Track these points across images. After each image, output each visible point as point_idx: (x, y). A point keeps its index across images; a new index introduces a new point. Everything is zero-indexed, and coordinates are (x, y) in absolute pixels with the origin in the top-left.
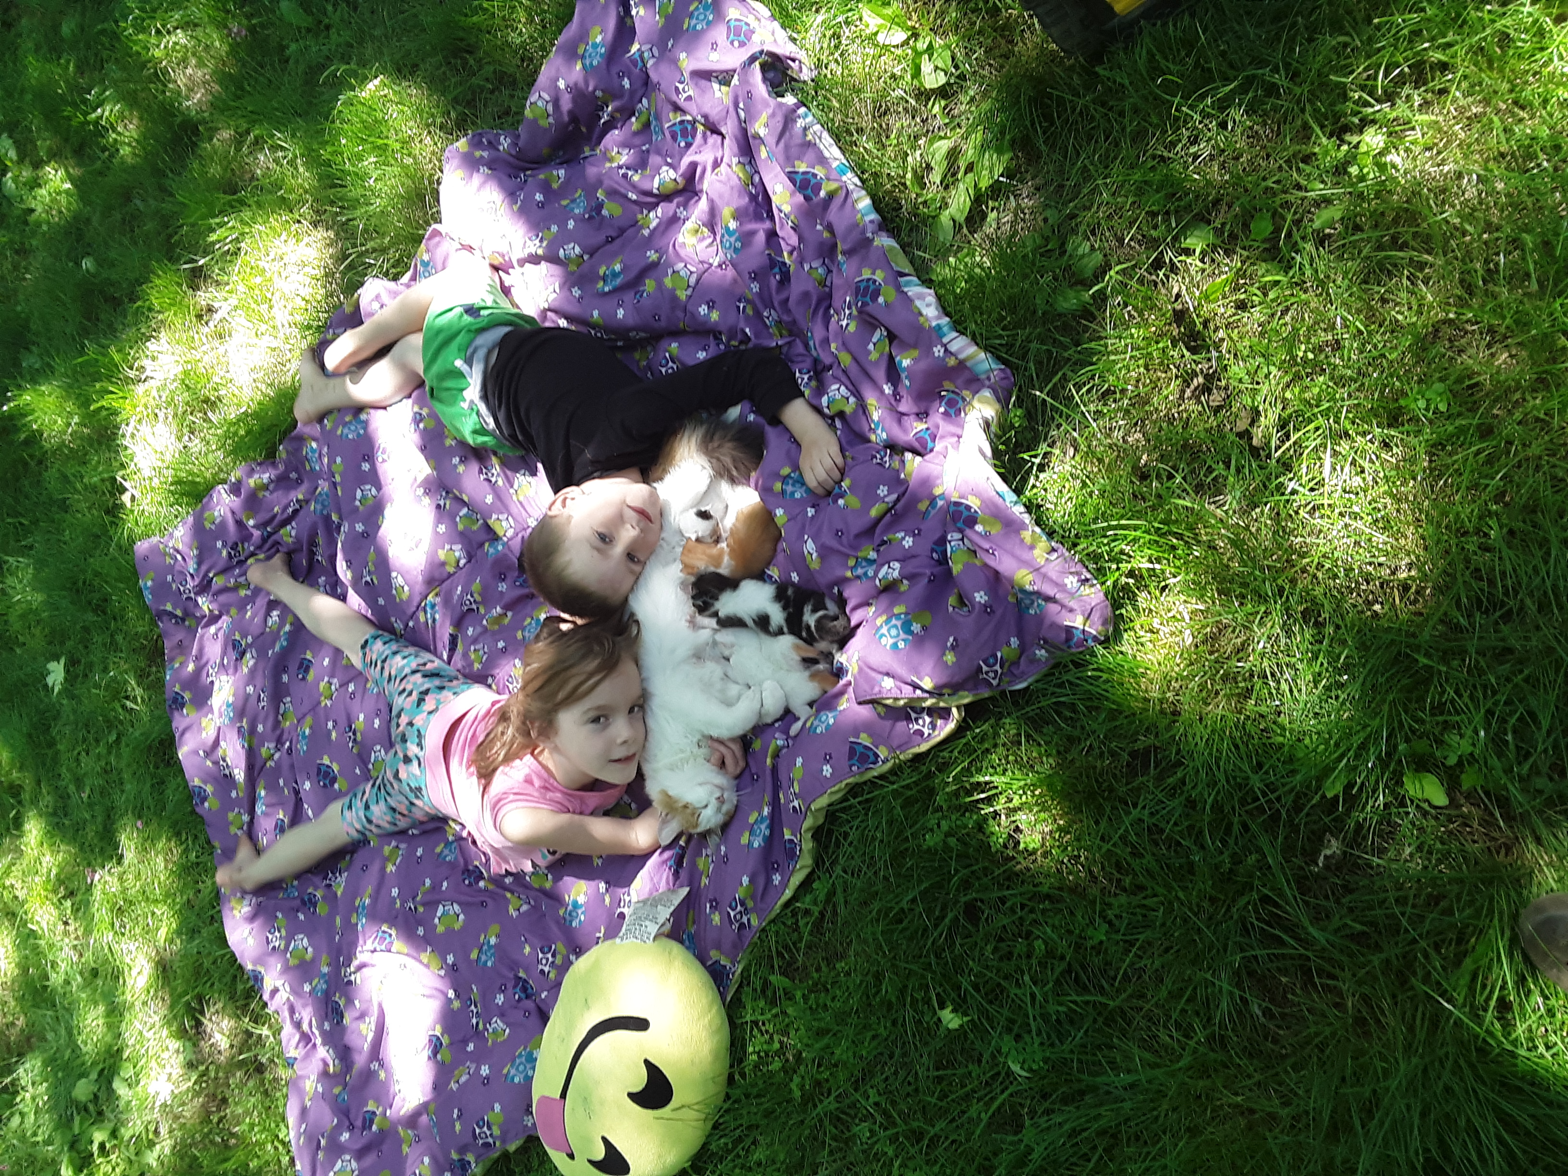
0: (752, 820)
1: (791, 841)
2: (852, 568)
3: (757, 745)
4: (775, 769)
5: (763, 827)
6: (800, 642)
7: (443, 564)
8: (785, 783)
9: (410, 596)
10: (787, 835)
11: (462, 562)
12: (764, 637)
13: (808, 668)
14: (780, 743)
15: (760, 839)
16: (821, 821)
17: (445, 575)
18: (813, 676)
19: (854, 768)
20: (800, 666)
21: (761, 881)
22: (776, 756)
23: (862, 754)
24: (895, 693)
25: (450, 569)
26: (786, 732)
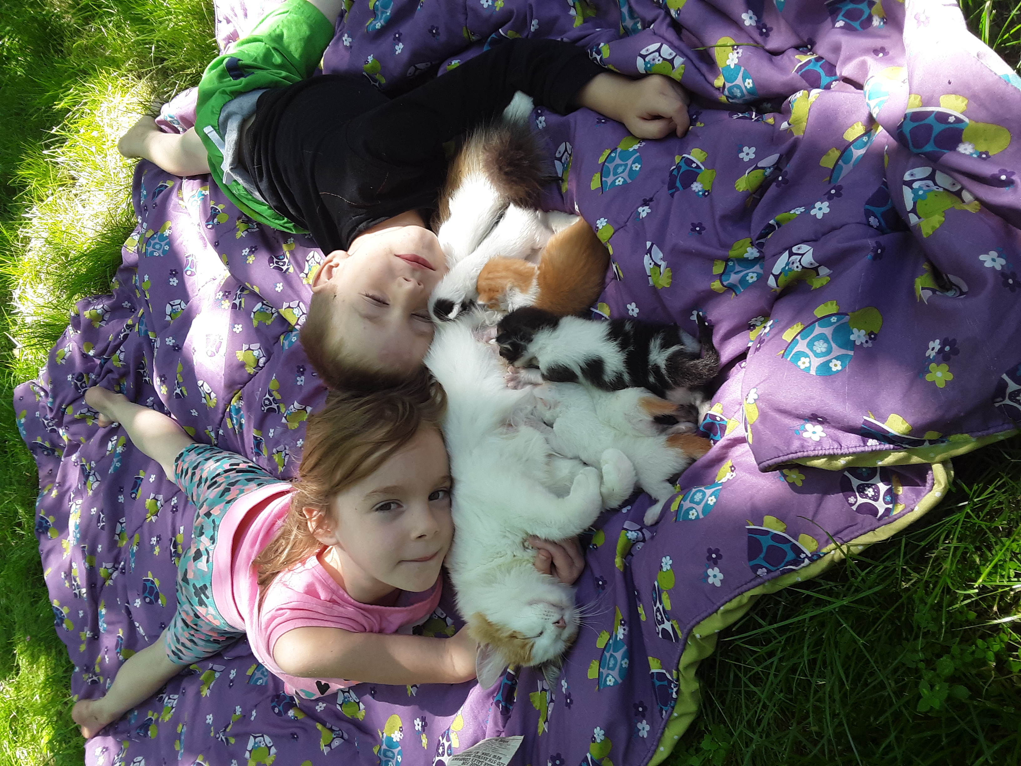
0: (601, 643)
1: (661, 676)
2: (720, 277)
3: (600, 540)
4: (628, 572)
5: (619, 655)
6: (649, 395)
7: (242, 365)
8: (645, 594)
9: (217, 404)
10: (655, 667)
11: (262, 361)
12: (598, 394)
13: (662, 431)
14: (632, 535)
15: (616, 673)
16: (709, 650)
17: (245, 376)
18: (673, 440)
19: (761, 572)
20: (651, 430)
21: (622, 733)
22: (628, 553)
23: (770, 547)
24: (829, 447)
25: (250, 370)
26: (639, 519)
